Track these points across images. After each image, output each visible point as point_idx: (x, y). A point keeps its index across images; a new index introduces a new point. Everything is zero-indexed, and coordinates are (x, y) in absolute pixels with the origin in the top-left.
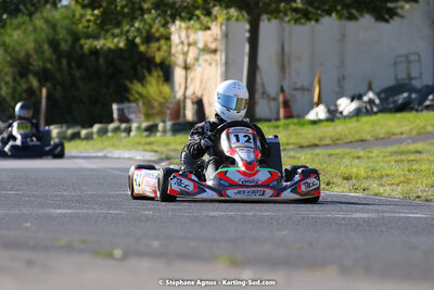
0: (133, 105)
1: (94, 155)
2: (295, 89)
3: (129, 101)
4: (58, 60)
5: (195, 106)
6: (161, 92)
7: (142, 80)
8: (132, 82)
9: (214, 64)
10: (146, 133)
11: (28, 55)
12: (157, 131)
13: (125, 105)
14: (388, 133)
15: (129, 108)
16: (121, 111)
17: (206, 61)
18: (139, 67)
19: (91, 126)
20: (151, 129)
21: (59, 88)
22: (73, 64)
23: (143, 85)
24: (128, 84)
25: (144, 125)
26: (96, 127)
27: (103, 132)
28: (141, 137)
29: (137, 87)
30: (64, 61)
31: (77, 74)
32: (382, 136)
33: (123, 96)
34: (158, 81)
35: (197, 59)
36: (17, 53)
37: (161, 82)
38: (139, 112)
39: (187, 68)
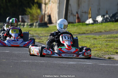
3: (26, 15)
5: (48, 17)
6: (37, 12)
7: (30, 8)
8: (27, 8)
9: (55, 3)
13: (23, 16)
14: (110, 29)
16: (22, 18)
23: (31, 9)
24: (25, 9)
25: (29, 24)
29: (29, 10)
32: (107, 30)
34: (36, 8)
37: (37, 8)
38: (29, 19)
39: (46, 4)
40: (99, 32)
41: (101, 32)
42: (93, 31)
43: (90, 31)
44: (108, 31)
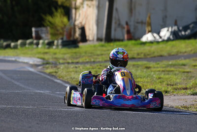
0: (44, 29)
1: (10, 59)
2: (138, 23)
3: (44, 26)
5: (80, 31)
6: (62, 22)
7: (51, 14)
8: (45, 15)
9: (92, 7)
10: (47, 46)
12: (54, 45)
13: (39, 29)
15: (42, 30)
16: (37, 32)
17: (87, 5)
19: (17, 41)
20: (50, 44)
22: (14, 3)
23: (52, 17)
24: (43, 16)
25: (46, 41)
26: (20, 42)
27: (23, 45)
28: (45, 48)
29: (49, 18)
31: (16, 8)
34: (60, 15)
35: (82, 4)
37: (62, 16)
38: (48, 33)
39: (76, 9)
40: (158, 56)
41: (161, 56)
42: (148, 55)
43: (145, 55)
44: (173, 55)
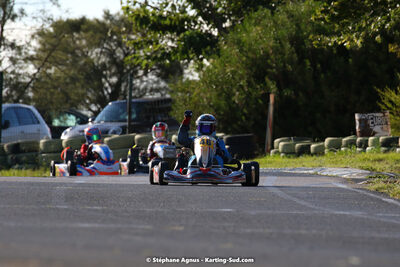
4: (301, 61)
10: (383, 149)
11: (267, 55)
12: (398, 146)
15: (374, 118)
18: (395, 70)
19: (323, 140)
20: (390, 144)
21: (301, 94)
26: (328, 141)
27: (335, 147)
28: (379, 152)
30: (308, 63)
33: (372, 105)
36: (254, 52)
